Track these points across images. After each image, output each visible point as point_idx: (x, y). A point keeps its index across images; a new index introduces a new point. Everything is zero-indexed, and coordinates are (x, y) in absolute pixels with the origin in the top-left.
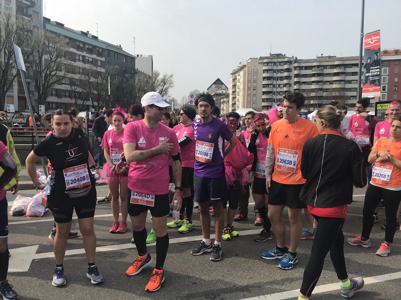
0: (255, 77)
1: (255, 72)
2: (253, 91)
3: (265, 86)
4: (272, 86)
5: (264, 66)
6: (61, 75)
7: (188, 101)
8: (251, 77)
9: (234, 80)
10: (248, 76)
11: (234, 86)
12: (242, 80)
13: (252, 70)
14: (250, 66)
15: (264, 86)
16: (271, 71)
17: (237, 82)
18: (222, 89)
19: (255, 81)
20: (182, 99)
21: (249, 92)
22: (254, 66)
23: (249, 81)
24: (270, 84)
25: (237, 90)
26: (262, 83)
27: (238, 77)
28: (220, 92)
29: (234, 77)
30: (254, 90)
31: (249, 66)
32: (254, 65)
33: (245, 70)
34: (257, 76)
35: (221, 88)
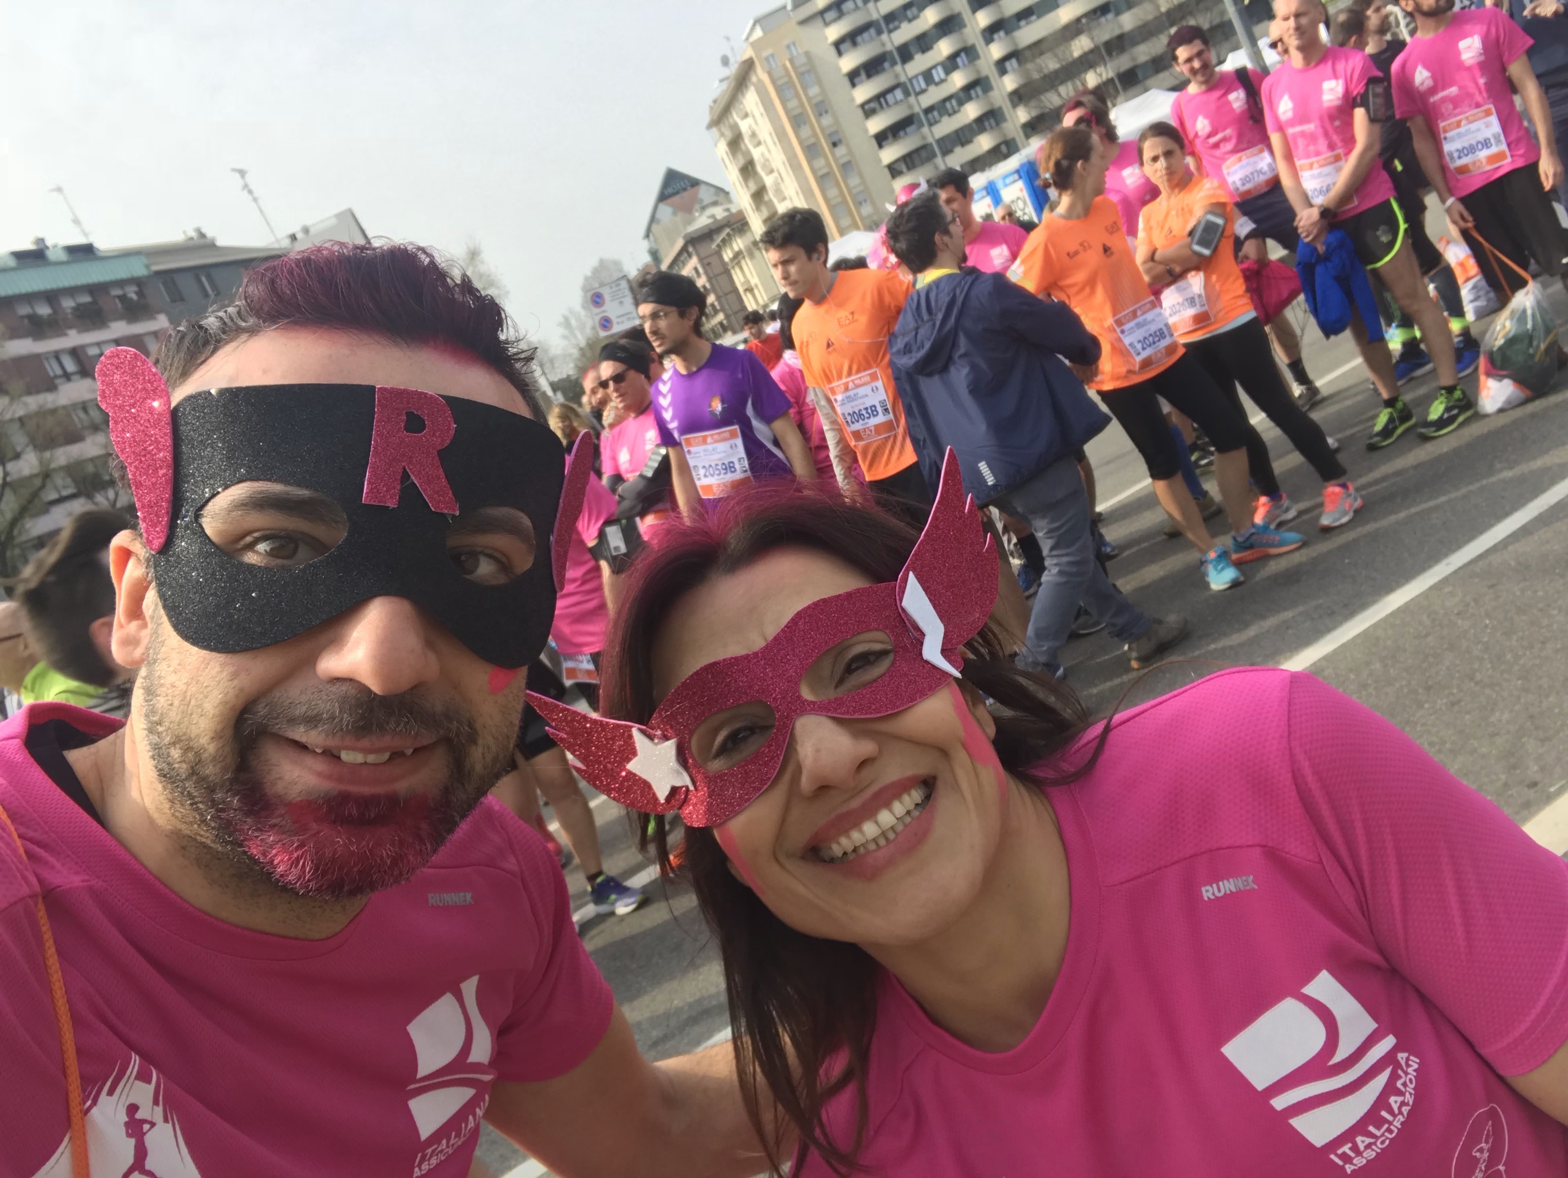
0: (814, 91)
1: (802, 69)
2: (833, 155)
3: (872, 105)
4: (899, 94)
5: (827, 24)
6: (26, 472)
7: (589, 323)
8: (797, 95)
9: (735, 143)
10: (783, 102)
11: (748, 170)
12: (765, 130)
13: (784, 66)
14: (772, 55)
15: (869, 109)
16: (866, 35)
17: (751, 147)
18: (703, 208)
19: (822, 109)
20: (562, 331)
21: (820, 163)
22: (788, 47)
23: (797, 121)
24: (891, 90)
25: (768, 181)
26: (852, 100)
27: (744, 126)
28: (702, 221)
29: (729, 134)
30: (835, 145)
31: (765, 54)
32: (786, 42)
33: (760, 80)
34: (819, 82)
35: (697, 206)
